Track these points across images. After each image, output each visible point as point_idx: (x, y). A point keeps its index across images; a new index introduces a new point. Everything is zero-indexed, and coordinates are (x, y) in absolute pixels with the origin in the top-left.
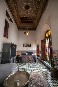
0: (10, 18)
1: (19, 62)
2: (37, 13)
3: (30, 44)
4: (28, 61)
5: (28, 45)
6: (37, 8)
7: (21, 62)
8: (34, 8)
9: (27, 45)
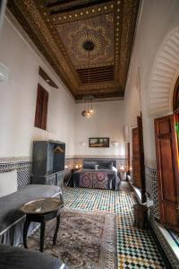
0: (49, 79)
1: (72, 186)
2: (119, 54)
3: (108, 139)
4: (96, 187)
5: (101, 141)
6: (115, 42)
7: (78, 186)
8: (107, 43)
9: (98, 142)
